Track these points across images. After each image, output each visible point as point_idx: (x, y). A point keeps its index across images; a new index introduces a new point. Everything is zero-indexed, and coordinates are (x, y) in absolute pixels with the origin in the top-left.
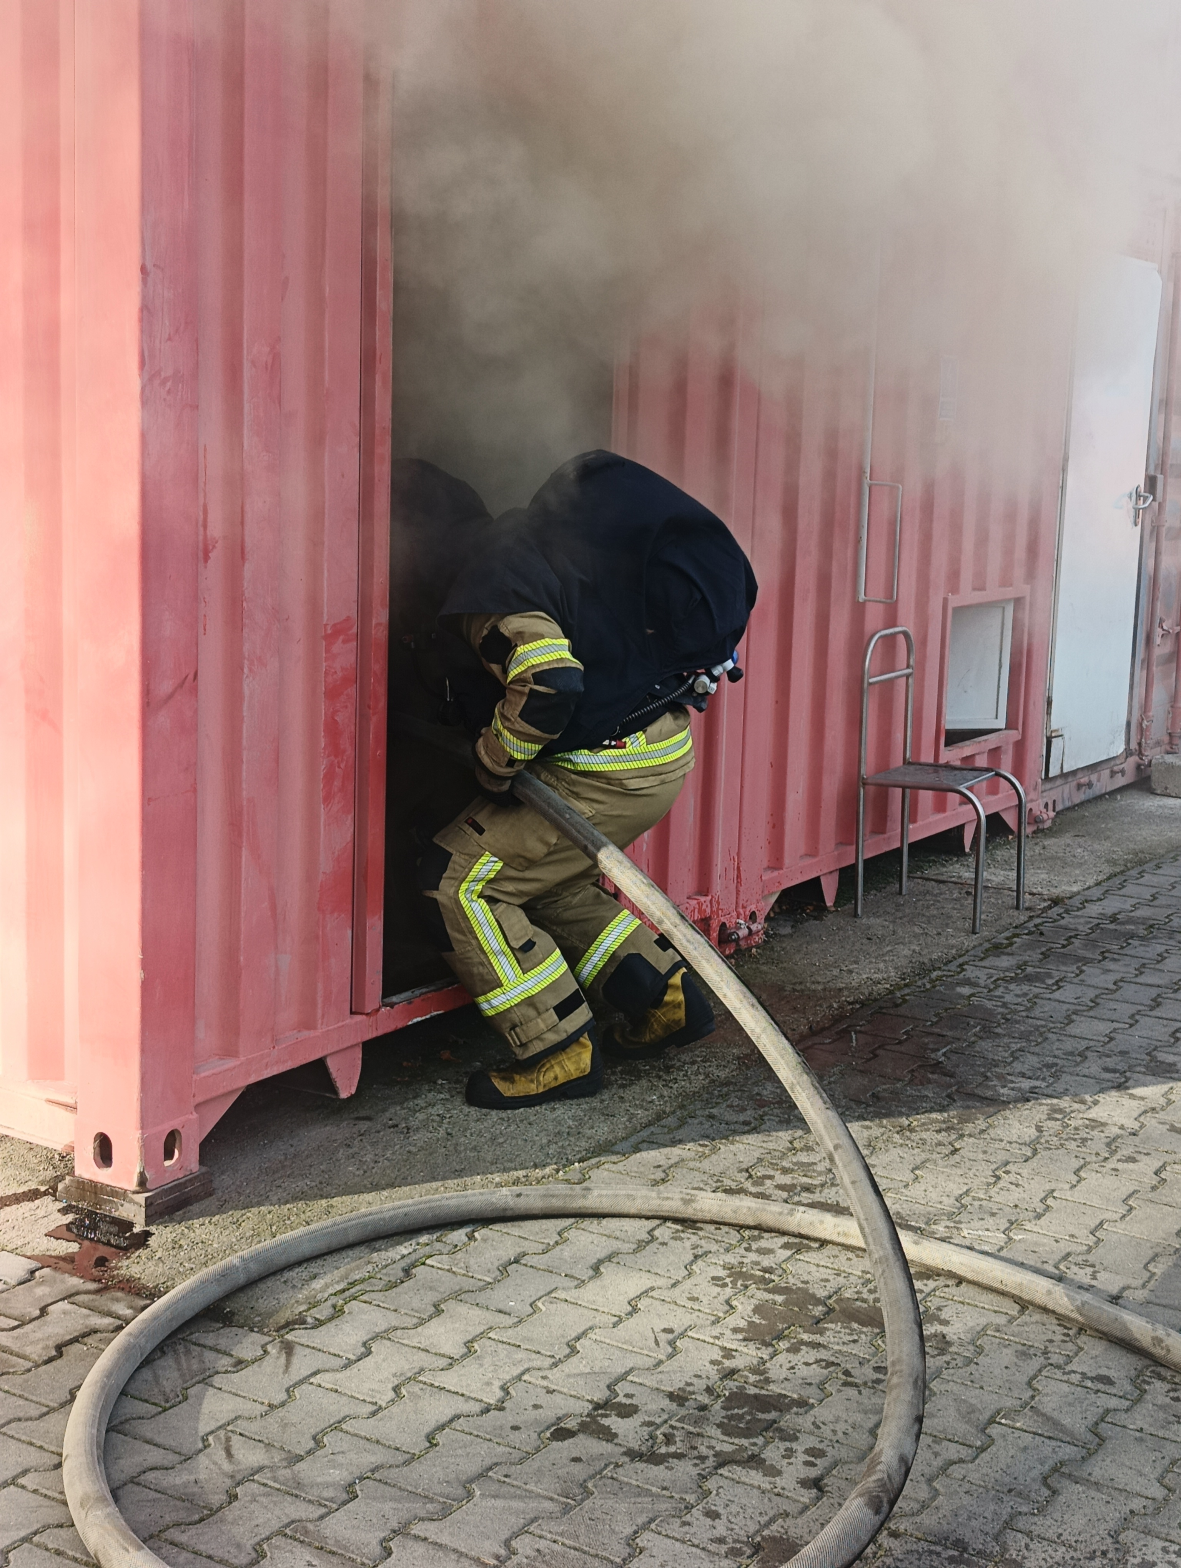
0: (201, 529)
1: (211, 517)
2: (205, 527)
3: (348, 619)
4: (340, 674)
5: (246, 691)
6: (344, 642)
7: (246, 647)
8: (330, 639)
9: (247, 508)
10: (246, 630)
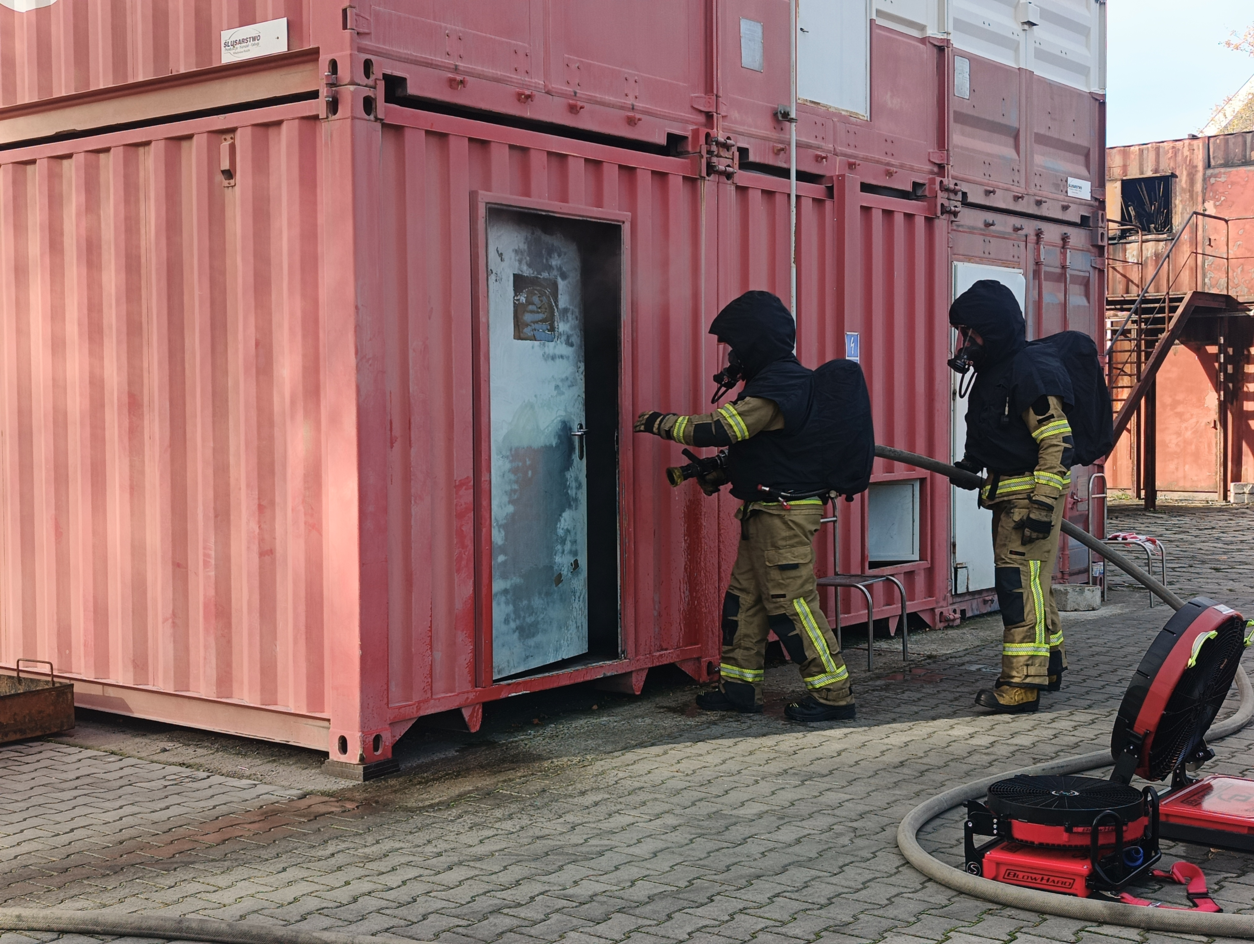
0: (389, 432)
1: (394, 426)
2: (391, 430)
3: (468, 478)
4: (464, 506)
5: (413, 513)
6: (466, 489)
7: (413, 491)
8: (459, 487)
9: (412, 420)
10: (412, 482)
